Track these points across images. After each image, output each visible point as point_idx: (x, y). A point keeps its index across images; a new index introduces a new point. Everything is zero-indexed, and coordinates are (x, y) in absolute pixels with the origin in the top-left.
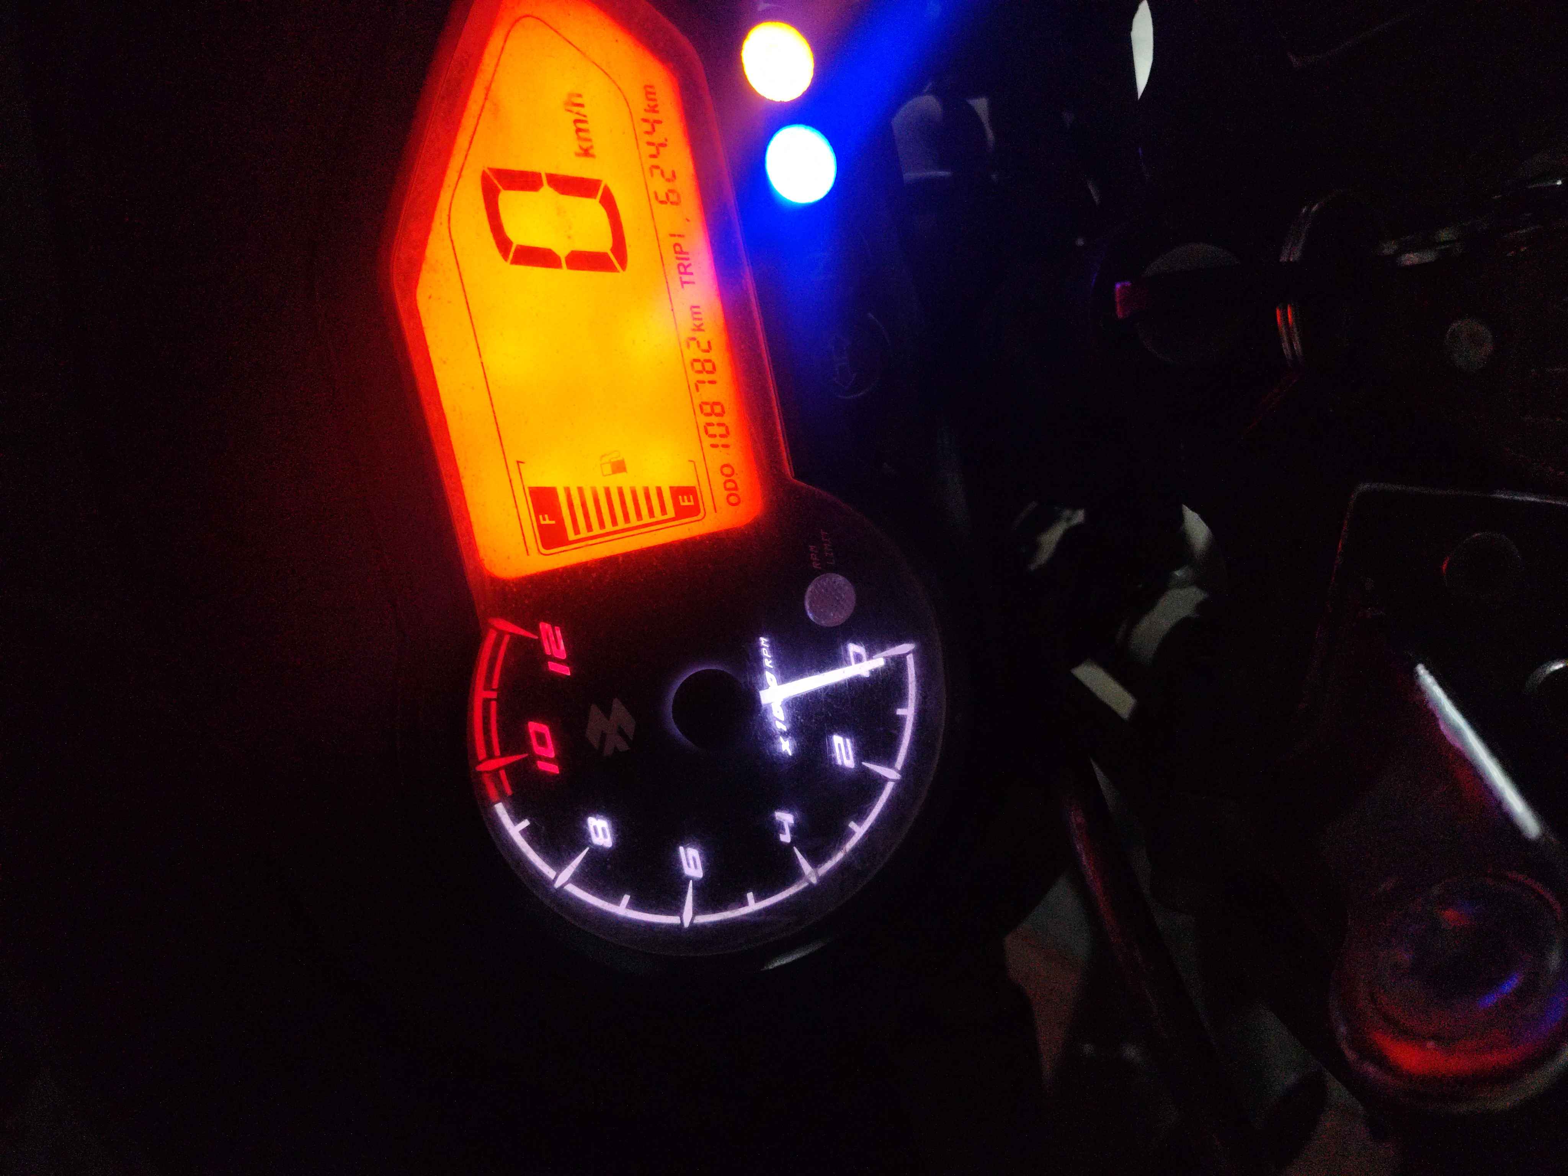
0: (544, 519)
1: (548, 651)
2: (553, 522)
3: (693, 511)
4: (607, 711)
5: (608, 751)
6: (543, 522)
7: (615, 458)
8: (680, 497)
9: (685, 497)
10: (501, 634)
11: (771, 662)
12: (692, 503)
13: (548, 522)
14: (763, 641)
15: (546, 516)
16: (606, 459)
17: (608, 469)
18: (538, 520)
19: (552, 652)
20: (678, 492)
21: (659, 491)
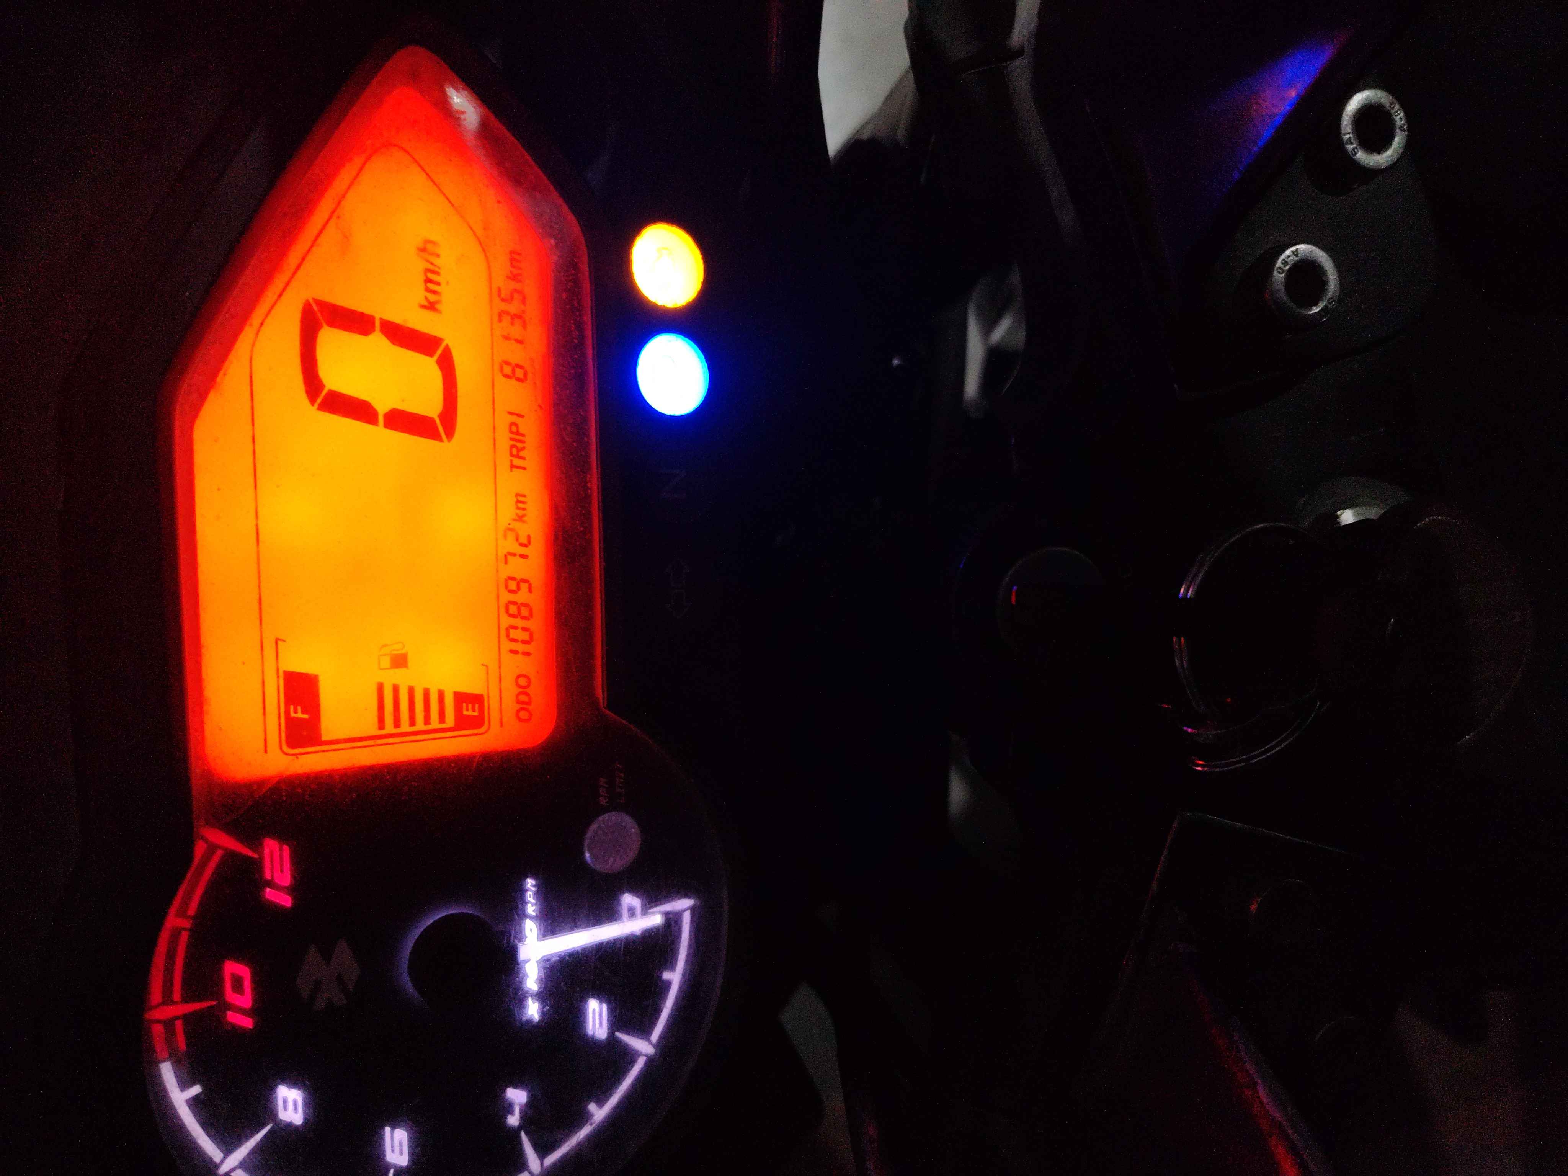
0: (296, 712)
1: (268, 876)
2: (306, 716)
3: (476, 722)
4: (327, 955)
5: (320, 1004)
6: (293, 715)
7: (397, 649)
8: (464, 704)
9: (470, 706)
10: (212, 848)
11: (534, 908)
12: (476, 714)
13: (300, 715)
14: (530, 883)
15: (299, 708)
16: (386, 650)
17: (386, 662)
18: (287, 712)
19: (272, 876)
20: (461, 698)
21: (441, 695)
